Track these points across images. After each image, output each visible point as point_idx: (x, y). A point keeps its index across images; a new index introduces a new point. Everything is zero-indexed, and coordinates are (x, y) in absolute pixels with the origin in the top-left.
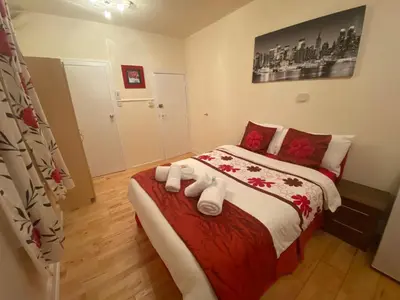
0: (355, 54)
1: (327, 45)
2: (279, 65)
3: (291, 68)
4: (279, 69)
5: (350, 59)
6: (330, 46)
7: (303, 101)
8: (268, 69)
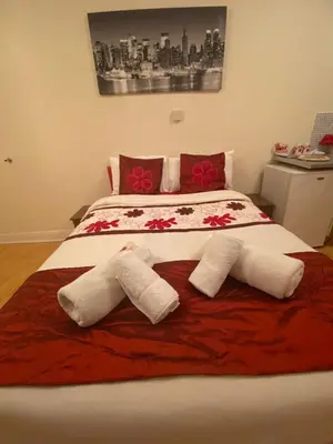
0: (221, 63)
1: (194, 48)
2: (138, 67)
3: (156, 74)
4: (140, 74)
5: (218, 69)
6: (198, 50)
7: (178, 121)
8: (123, 73)
